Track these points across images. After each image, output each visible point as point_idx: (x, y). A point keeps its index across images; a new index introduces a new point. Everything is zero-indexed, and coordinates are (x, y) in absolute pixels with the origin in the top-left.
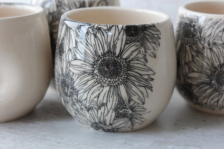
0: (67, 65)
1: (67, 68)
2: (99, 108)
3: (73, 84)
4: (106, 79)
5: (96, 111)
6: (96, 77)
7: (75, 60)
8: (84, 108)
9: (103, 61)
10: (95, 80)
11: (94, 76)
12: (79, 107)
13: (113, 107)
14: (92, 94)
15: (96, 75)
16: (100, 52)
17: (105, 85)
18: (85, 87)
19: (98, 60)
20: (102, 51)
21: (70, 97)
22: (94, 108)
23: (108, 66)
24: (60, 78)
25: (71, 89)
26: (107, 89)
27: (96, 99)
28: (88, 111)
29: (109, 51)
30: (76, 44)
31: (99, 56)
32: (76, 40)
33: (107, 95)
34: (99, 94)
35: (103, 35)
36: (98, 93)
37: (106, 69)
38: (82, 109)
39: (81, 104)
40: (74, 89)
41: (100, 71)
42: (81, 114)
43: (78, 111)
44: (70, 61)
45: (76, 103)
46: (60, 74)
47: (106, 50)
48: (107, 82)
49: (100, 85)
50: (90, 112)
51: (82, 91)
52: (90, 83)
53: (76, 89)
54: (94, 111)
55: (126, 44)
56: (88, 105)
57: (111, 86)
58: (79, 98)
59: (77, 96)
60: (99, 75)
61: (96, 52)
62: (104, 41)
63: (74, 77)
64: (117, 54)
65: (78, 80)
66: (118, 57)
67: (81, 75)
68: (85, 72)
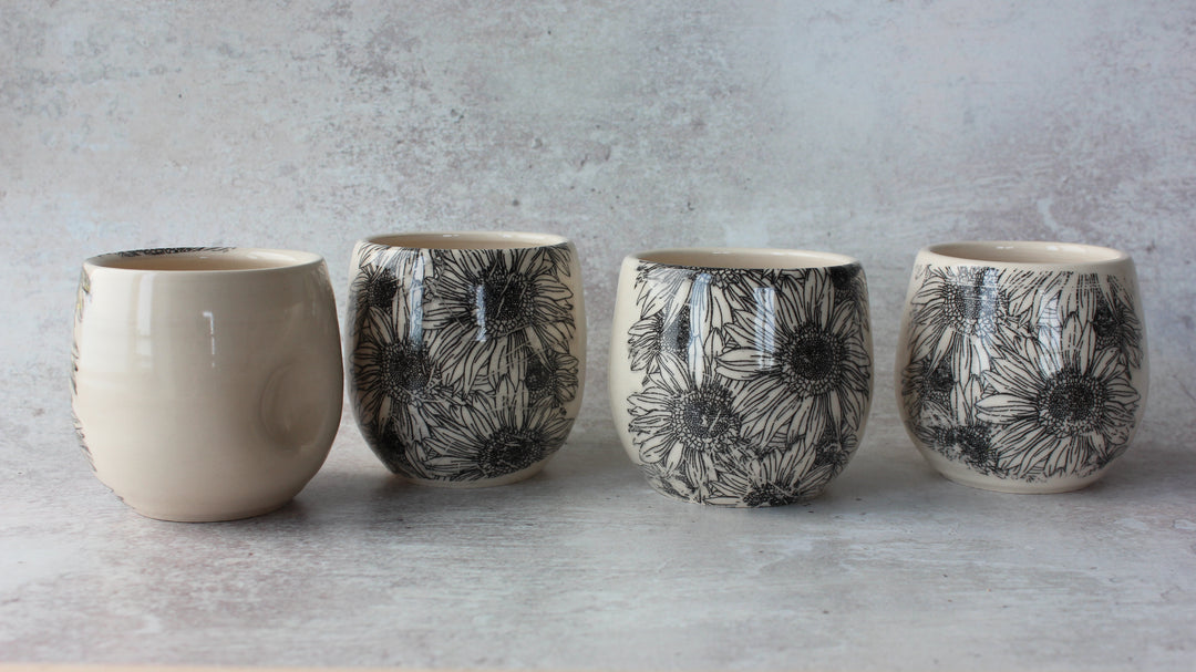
0: (710, 365)
1: (707, 370)
2: (789, 448)
3: (730, 403)
4: (807, 381)
5: (779, 456)
6: (787, 380)
7: (733, 352)
8: (752, 454)
9: (799, 343)
10: (785, 386)
11: (783, 379)
12: (739, 455)
13: (816, 443)
14: (777, 418)
15: (788, 376)
16: (792, 326)
17: (806, 394)
18: (760, 407)
19: (790, 343)
20: (795, 323)
21: (713, 436)
22: (777, 451)
23: (809, 353)
24: (681, 399)
25: (721, 416)
26: (807, 403)
27: (784, 430)
28: (760, 459)
29: (809, 322)
30: (733, 316)
31: (791, 335)
32: (731, 307)
33: (807, 414)
34: (793, 417)
35: (796, 289)
36: (790, 413)
37: (807, 360)
38: (745, 457)
39: (744, 447)
40: (730, 416)
41: (795, 366)
42: (737, 472)
43: (731, 465)
44: (720, 353)
45: (731, 447)
46: (680, 391)
47: (804, 319)
48: (809, 388)
49: (795, 395)
50: (766, 461)
51: (755, 415)
52: (773, 395)
53: (738, 414)
54: (775, 457)
55: (836, 304)
56: (763, 444)
57: (816, 395)
58: (742, 434)
59: (739, 430)
60: (793, 374)
61: (783, 326)
62: (798, 301)
63: (732, 388)
64: (823, 327)
65: (745, 393)
66: (825, 332)
67: (750, 381)
68: (761, 373)
